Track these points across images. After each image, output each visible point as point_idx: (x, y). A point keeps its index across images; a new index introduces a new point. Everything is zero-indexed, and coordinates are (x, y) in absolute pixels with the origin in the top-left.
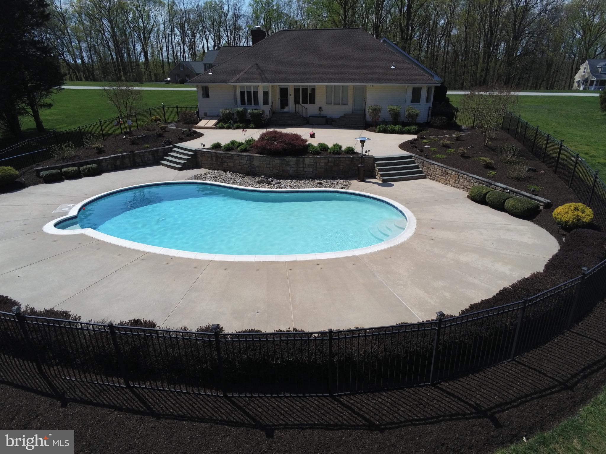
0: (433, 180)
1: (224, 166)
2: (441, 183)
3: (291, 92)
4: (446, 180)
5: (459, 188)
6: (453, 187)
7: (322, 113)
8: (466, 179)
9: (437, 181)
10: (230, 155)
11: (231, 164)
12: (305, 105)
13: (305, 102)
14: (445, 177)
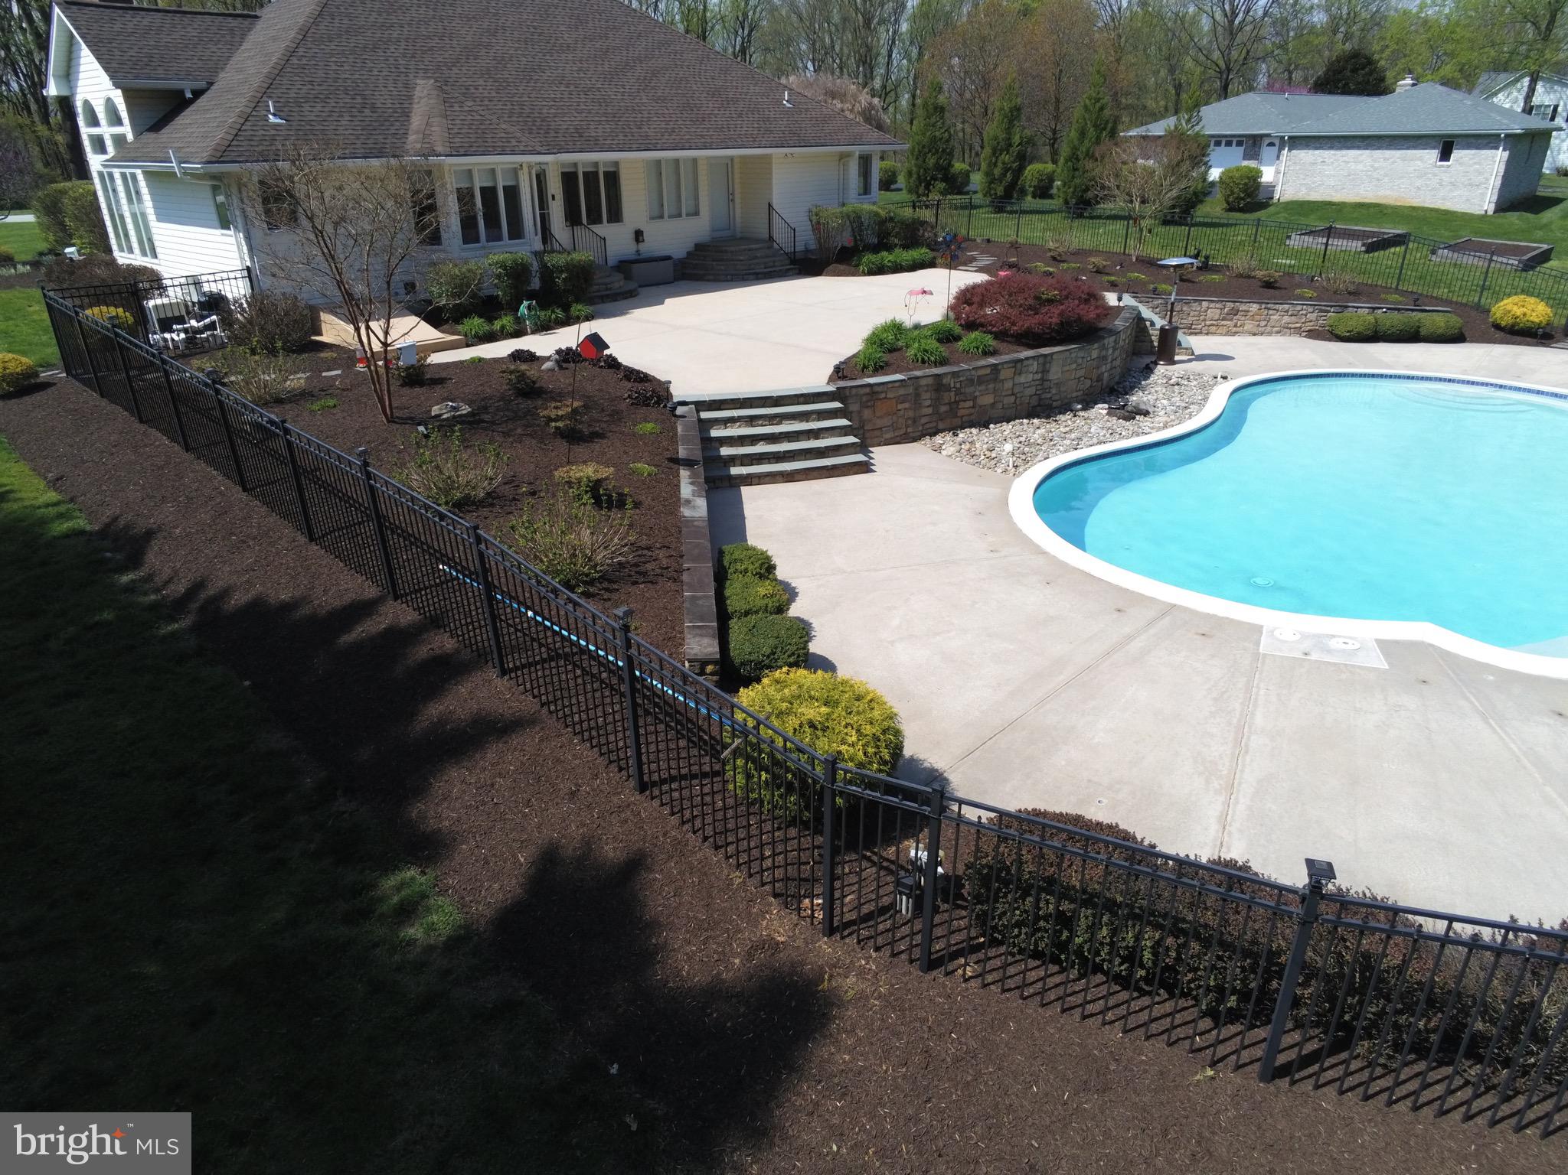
0: (1196, 334)
1: (961, 413)
2: (1221, 334)
3: (555, 186)
4: (1236, 326)
5: (1270, 334)
6: (1254, 335)
7: (643, 247)
8: (1287, 311)
9: (1207, 334)
10: (988, 371)
11: (987, 400)
12: (596, 228)
13: (595, 218)
14: (1231, 320)
